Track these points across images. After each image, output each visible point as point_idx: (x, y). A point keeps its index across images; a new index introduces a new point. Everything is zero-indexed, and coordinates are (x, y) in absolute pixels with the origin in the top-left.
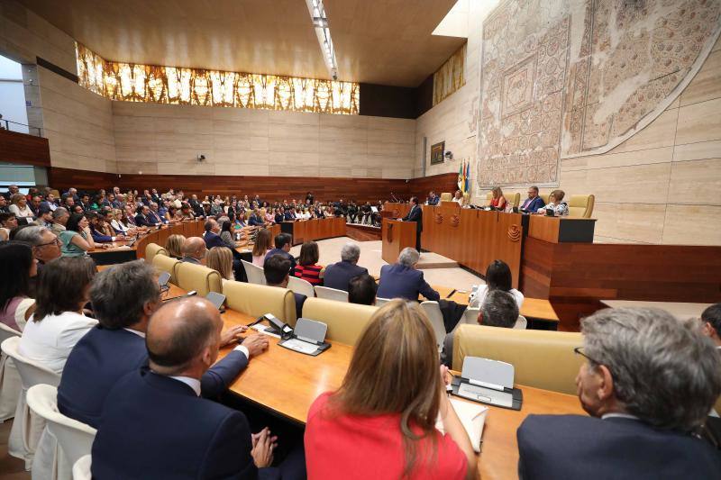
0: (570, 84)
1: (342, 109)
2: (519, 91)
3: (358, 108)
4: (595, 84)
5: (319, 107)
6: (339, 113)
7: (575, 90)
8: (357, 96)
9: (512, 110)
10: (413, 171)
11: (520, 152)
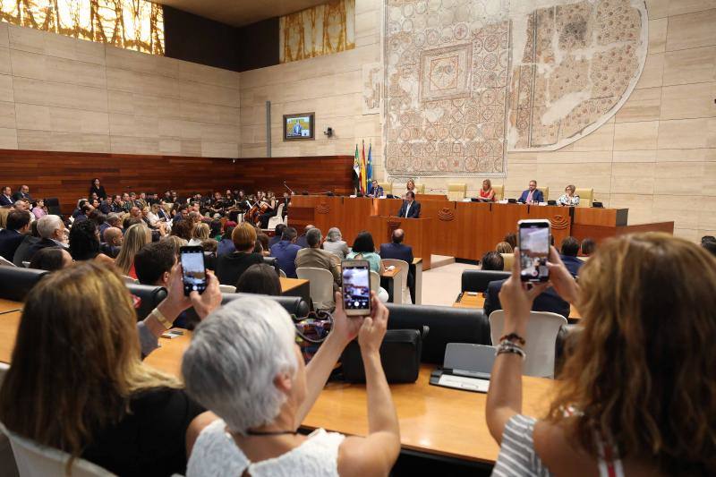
0: (513, 84)
1: (139, 43)
2: (449, 77)
3: (163, 46)
4: (541, 90)
5: (102, 33)
6: (135, 48)
7: (520, 91)
8: (160, 25)
9: (437, 94)
10: (241, 147)
11: (453, 140)
